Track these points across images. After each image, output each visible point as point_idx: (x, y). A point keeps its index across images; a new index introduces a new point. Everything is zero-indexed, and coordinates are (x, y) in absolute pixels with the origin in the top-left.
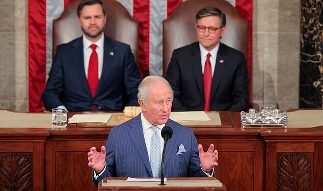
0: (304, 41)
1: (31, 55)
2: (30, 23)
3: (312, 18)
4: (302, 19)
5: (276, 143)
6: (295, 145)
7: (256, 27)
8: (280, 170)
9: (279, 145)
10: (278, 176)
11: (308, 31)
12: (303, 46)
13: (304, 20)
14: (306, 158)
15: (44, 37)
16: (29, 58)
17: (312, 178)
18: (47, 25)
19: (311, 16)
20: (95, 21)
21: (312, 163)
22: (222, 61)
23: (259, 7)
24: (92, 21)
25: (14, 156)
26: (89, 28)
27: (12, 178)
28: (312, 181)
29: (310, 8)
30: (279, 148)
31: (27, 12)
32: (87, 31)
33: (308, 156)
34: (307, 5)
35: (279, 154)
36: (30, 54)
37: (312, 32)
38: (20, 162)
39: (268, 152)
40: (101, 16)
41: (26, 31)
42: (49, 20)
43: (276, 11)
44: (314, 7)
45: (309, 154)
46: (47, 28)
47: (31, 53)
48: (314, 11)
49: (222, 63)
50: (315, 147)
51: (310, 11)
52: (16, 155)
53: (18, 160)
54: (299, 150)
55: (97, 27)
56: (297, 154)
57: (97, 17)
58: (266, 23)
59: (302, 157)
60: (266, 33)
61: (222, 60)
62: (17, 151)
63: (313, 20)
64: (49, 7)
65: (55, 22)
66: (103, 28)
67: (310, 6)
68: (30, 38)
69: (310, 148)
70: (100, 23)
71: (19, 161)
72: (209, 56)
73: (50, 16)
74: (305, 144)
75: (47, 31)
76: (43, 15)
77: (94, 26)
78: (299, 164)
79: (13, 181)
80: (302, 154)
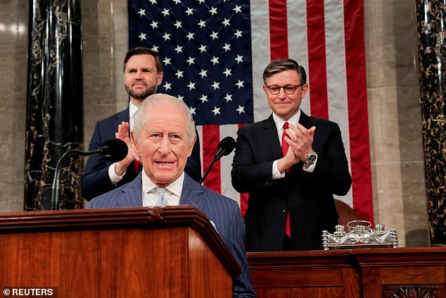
0: (434, 230)
3: (441, 198)
4: (430, 204)
6: (411, 271)
11: (438, 216)
12: (433, 236)
13: (432, 205)
14: (432, 293)
19: (439, 197)
29: (437, 188)
30: (385, 277)
33: (435, 292)
34: (433, 185)
37: (442, 216)
39: (366, 284)
43: (401, 215)
44: (442, 186)
45: (437, 287)
48: (443, 189)
51: (438, 191)
54: (419, 280)
55: (145, 84)
56: (416, 286)
59: (426, 292)
63: (442, 201)
67: (437, 185)
69: (438, 275)
74: (430, 269)
80: (425, 287)
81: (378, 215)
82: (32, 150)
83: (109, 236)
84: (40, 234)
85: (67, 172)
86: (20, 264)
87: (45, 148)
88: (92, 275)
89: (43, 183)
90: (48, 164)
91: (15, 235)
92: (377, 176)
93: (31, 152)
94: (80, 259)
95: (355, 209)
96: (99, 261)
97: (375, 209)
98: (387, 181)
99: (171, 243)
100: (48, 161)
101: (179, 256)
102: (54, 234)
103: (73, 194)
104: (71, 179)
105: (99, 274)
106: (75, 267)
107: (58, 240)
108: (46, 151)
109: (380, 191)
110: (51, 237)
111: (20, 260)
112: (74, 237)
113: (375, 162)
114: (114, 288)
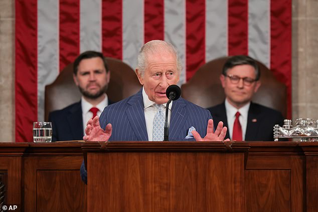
1: (19, 132)
2: (17, 92)
7: (297, 97)
15: (34, 109)
16: (16, 135)
18: (39, 94)
20: (94, 77)
22: (255, 120)
23: (300, 73)
24: (92, 76)
26: (88, 86)
31: (14, 79)
32: (85, 90)
36: (17, 131)
40: (103, 71)
41: (13, 104)
42: (41, 89)
46: (38, 98)
47: (20, 130)
49: (255, 122)
55: (98, 85)
57: (97, 72)
58: (309, 92)
60: (309, 105)
61: (254, 118)
64: (41, 73)
65: (48, 88)
66: (105, 86)
68: (17, 110)
70: (102, 79)
72: (238, 115)
73: (42, 83)
75: (38, 102)
76: (34, 82)
77: (94, 84)
81: (297, 76)
83: (202, 156)
84: (164, 153)
86: (153, 169)
88: (193, 176)
91: (150, 153)
94: (186, 167)
95: (272, 70)
96: (197, 169)
97: (294, 69)
98: (308, 38)
99: (235, 161)
101: (240, 168)
102: (172, 153)
105: (196, 175)
106: (183, 172)
107: (174, 157)
109: (301, 50)
110: (170, 155)
111: (153, 166)
112: (183, 156)
113: (297, 16)
114: (205, 182)
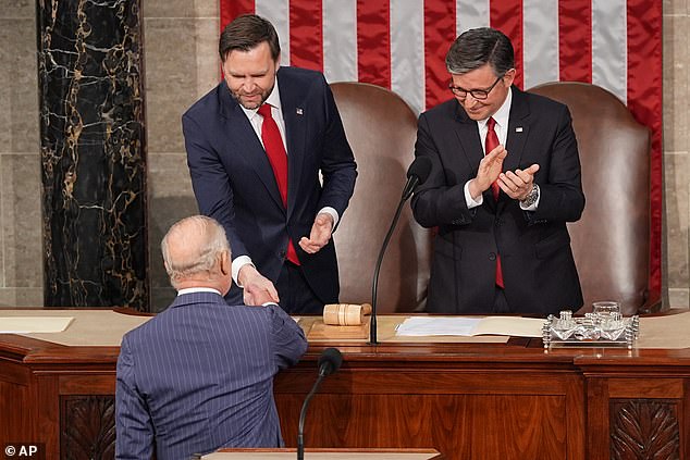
5: (606, 379)
6: (645, 384)
8: (616, 433)
9: (613, 384)
10: (613, 446)
14: (667, 408)
17: (681, 450)
21: (681, 419)
25: (96, 402)
27: (91, 445)
28: (682, 456)
30: (614, 389)
33: (671, 406)
35: (614, 402)
38: (106, 415)
39: (591, 397)
45: (674, 401)
50: (685, 389)
52: (99, 401)
53: (102, 410)
54: (653, 394)
56: (649, 401)
59: (660, 407)
62: (98, 392)
69: (676, 389)
71: (105, 411)
74: (665, 382)
78: (654, 421)
79: (93, 451)
80: (660, 401)
82: (54, 12)
85: (119, 54)
87: (79, 12)
89: (78, 75)
90: (87, 40)
92: (675, 37)
93: (54, 15)
100: (86, 34)
103: (131, 89)
104: (126, 63)
108: (82, 17)
109: (679, 66)
113: (672, 12)
